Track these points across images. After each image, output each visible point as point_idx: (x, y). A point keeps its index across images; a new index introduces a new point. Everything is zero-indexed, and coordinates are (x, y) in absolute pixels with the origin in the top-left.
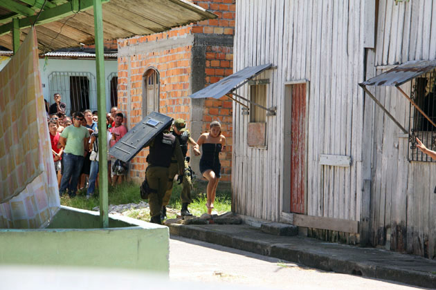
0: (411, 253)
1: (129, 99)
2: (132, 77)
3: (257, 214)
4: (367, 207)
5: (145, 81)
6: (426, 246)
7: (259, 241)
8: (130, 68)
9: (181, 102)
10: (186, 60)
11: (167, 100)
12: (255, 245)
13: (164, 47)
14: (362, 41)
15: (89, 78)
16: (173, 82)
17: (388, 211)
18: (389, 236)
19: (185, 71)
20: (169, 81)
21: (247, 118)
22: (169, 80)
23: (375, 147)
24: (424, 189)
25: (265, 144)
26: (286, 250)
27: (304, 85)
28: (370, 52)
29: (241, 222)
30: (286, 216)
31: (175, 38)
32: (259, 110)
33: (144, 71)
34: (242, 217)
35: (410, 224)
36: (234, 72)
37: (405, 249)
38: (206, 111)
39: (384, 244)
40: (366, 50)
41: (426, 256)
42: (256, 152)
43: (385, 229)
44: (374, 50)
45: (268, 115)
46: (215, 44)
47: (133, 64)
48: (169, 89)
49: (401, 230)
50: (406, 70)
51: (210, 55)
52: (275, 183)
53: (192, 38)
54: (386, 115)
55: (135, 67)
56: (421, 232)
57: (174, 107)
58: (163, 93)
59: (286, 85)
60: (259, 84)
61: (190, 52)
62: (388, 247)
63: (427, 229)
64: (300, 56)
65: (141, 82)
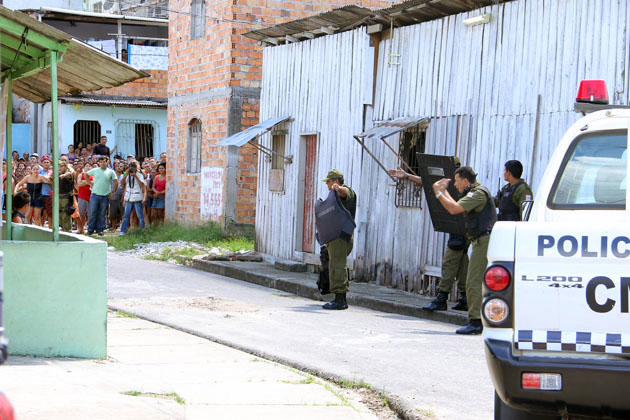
0: (395, 287)
1: (176, 147)
2: (179, 125)
3: (275, 252)
4: (362, 246)
5: (190, 129)
6: (406, 281)
7: (268, 276)
8: (177, 116)
9: (219, 150)
10: (224, 111)
11: (207, 146)
12: (264, 278)
13: (207, 98)
14: (362, 98)
15: (153, 125)
16: (213, 131)
17: (379, 250)
18: (379, 273)
19: (223, 120)
20: (210, 130)
21: (269, 165)
22: (210, 128)
23: (371, 194)
24: (406, 231)
25: (283, 190)
26: (288, 283)
27: (316, 136)
28: (368, 108)
29: (261, 260)
30: (298, 254)
31: (215, 90)
32: (279, 158)
33: (189, 120)
34: (263, 255)
35: (395, 261)
36: (260, 121)
37: (390, 283)
38: (241, 158)
39: (375, 279)
40: (365, 106)
41: (406, 290)
42: (276, 196)
43: (377, 266)
44: (373, 106)
45: (287, 163)
46: (251, 96)
47: (180, 113)
48: (209, 137)
49: (389, 267)
50: (393, 125)
51: (246, 107)
52: (290, 224)
53: (230, 91)
54: (380, 168)
55: (182, 116)
56: (403, 269)
57: (213, 154)
58: (204, 141)
59: (302, 136)
60: (279, 134)
61: (227, 103)
62: (378, 282)
63: (407, 266)
64: (313, 110)
65: (186, 130)
